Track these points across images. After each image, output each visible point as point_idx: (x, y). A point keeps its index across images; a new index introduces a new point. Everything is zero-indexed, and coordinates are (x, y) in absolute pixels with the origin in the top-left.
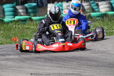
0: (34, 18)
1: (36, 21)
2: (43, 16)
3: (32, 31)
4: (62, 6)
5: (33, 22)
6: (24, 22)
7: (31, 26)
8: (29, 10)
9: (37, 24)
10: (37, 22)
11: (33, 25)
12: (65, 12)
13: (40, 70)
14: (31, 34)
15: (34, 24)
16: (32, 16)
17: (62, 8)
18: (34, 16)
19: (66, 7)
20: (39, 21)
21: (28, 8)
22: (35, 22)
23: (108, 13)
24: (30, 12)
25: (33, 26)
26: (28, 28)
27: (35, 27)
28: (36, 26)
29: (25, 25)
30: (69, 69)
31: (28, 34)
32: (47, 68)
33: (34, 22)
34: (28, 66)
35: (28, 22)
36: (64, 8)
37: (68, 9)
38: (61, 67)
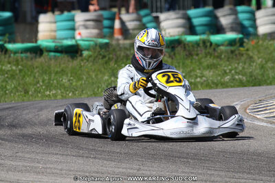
0: (10, 46)
1: (15, 52)
2: (32, 42)
3: (7, 77)
4: (72, 20)
5: (7, 56)
7: (3, 65)
9: (17, 61)
10: (17, 55)
11: (9, 63)
12: (80, 34)
13: (38, 162)
14: (4, 84)
15: (11, 59)
16: (5, 42)
17: (74, 25)
18: (9, 42)
19: (82, 23)
20: (22, 53)
22: (12, 55)
23: (185, 39)
25: (9, 66)
27: (14, 68)
28: (15, 65)
30: (105, 162)
32: (54, 158)
33: (10, 57)
36: (77, 25)
37: (86, 27)
38: (87, 157)
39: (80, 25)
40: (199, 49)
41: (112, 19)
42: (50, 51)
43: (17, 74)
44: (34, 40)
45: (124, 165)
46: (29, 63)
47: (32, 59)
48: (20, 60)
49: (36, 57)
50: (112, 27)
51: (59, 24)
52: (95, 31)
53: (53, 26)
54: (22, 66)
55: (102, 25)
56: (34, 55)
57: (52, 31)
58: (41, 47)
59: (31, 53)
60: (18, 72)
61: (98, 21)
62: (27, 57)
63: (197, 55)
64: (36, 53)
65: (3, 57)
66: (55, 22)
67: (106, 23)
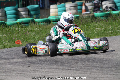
0: (36, 20)
2: (46, 18)
3: (36, 34)
4: (65, 7)
5: (35, 24)
6: (26, 24)
7: (34, 28)
8: (31, 12)
9: (40, 26)
10: (40, 24)
11: (36, 27)
13: (46, 73)
14: (34, 37)
15: (37, 26)
16: (34, 18)
17: (65, 9)
18: (36, 18)
19: (69, 8)
20: (41, 23)
21: (30, 10)
22: (37, 24)
23: (112, 13)
24: (32, 14)
25: (36, 28)
26: (31, 31)
27: (38, 29)
29: (28, 27)
31: (31, 36)
33: (36, 25)
34: (32, 69)
35: (31, 25)
36: (67, 9)
37: (71, 10)
38: (67, 69)
39: (68, 9)
40: (118, 17)
41: (81, 5)
42: (54, 21)
43: (40, 32)
44: (47, 17)
45: (83, 72)
46: (45, 27)
47: (46, 25)
48: (41, 26)
49: (48, 24)
50: (82, 9)
51: (59, 9)
52: (75, 11)
53: (56, 10)
54: (42, 28)
55: (77, 8)
56: (47, 23)
57: (56, 12)
58: (50, 20)
59: (45, 23)
60: (40, 31)
61: (75, 7)
62: (44, 25)
63: (118, 19)
64: (48, 23)
65: (33, 25)
66: (57, 8)
67: (79, 7)
